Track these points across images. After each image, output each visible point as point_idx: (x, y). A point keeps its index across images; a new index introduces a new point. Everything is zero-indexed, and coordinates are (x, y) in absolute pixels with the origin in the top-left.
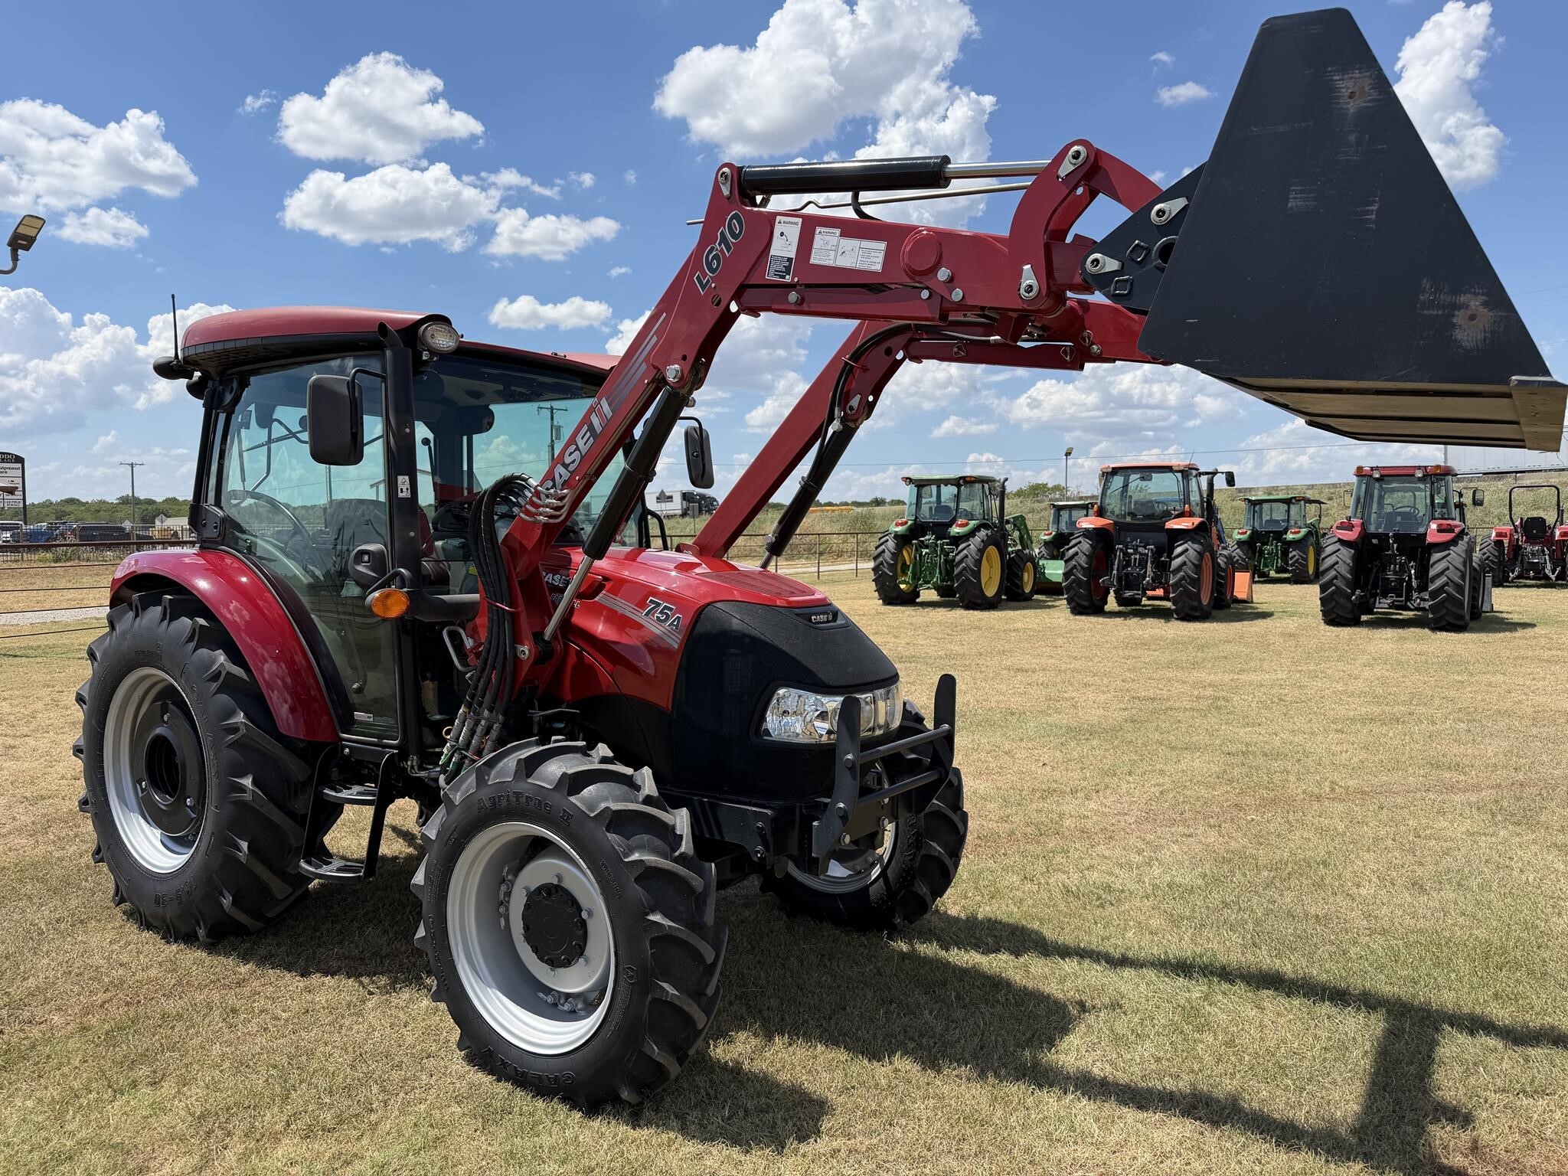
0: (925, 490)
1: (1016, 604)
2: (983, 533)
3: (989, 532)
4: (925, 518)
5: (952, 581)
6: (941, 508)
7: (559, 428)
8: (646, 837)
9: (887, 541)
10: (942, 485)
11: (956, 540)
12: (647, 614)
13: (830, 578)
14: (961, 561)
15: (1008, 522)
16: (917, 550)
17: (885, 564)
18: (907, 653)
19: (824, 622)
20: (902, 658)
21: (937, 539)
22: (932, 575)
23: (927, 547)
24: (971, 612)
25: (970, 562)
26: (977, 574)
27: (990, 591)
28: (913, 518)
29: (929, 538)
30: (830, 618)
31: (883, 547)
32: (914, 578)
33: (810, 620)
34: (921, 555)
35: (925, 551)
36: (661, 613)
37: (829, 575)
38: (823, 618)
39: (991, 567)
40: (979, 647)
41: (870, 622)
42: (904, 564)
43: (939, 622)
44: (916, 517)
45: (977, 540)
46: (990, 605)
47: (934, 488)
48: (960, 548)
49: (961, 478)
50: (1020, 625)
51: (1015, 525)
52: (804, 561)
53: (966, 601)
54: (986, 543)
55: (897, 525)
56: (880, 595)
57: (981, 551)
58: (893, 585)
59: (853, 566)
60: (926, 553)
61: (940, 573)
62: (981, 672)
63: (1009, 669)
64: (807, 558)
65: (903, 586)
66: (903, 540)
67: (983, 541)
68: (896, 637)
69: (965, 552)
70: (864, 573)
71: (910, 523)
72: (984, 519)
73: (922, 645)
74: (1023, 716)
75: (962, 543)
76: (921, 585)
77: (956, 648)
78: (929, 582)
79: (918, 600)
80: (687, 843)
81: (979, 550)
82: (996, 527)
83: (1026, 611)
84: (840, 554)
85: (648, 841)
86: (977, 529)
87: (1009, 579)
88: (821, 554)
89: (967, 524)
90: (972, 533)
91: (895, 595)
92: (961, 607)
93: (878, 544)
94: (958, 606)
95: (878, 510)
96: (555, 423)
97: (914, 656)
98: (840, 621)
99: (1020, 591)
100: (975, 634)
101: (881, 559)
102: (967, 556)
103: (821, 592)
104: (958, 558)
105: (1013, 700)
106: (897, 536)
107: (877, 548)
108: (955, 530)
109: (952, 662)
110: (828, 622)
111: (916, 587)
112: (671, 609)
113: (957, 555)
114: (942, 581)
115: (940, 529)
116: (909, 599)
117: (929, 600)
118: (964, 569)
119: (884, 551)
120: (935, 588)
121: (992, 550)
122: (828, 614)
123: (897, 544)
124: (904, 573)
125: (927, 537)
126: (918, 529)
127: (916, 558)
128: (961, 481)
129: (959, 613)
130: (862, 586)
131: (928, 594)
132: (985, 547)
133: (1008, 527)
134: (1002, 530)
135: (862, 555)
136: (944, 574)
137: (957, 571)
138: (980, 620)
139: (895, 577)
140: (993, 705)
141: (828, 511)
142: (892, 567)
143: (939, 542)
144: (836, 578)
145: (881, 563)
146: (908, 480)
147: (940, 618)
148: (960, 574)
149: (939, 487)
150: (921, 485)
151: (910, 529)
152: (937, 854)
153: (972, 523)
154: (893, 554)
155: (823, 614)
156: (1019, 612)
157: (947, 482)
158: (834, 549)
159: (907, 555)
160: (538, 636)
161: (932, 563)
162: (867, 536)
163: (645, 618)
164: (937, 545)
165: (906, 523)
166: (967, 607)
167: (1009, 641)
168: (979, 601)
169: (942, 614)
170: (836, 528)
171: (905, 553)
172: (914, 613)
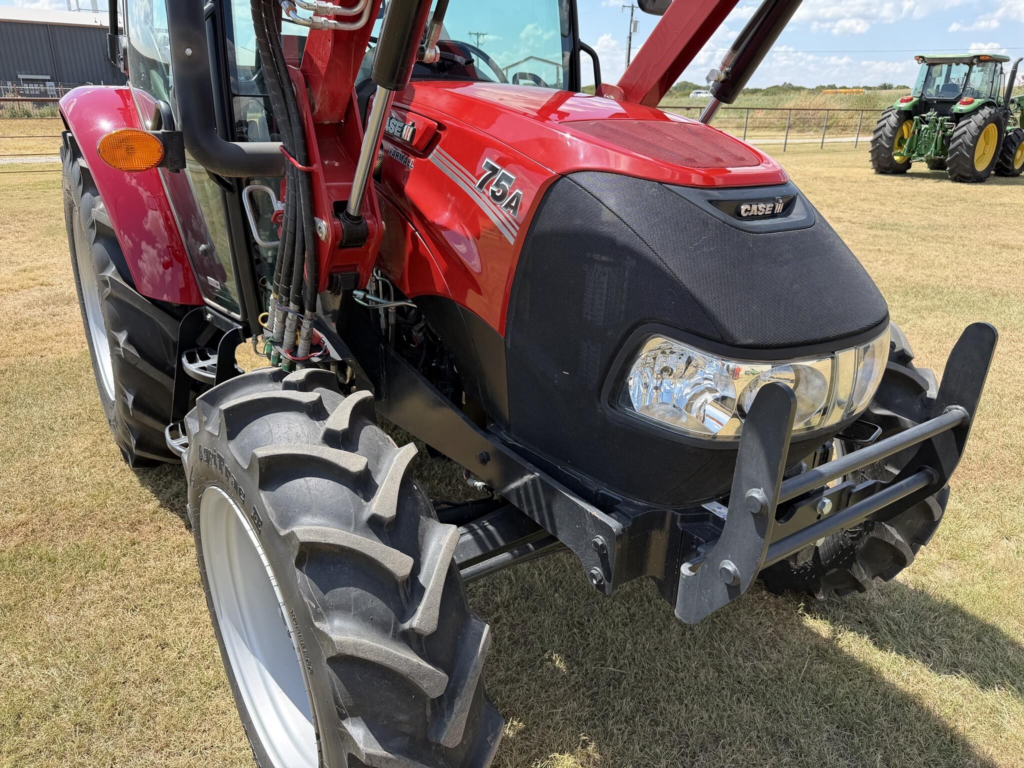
0: (936, 68)
1: (1004, 179)
2: (986, 111)
3: (993, 111)
4: (931, 95)
5: (946, 155)
6: (949, 86)
7: (636, 23)
8: (354, 592)
9: (890, 116)
10: (954, 64)
11: (958, 117)
12: (481, 186)
13: (832, 148)
14: (959, 137)
15: (1013, 102)
16: (917, 125)
17: (884, 137)
18: (891, 221)
19: (765, 217)
20: (884, 225)
21: (938, 116)
22: (927, 148)
23: (927, 123)
24: (958, 184)
25: (967, 138)
26: (972, 150)
27: (981, 166)
28: (919, 95)
29: (931, 114)
30: (779, 208)
31: (885, 121)
32: (909, 151)
33: (738, 215)
34: (919, 131)
35: (924, 126)
36: (497, 185)
37: (832, 146)
38: (763, 208)
39: (987, 144)
40: (963, 219)
41: (859, 189)
42: (902, 138)
43: (926, 193)
44: (922, 94)
45: (978, 118)
46: (979, 179)
47: (945, 67)
48: (960, 125)
49: (975, 57)
50: (1006, 200)
51: (1019, 105)
52: (812, 133)
53: (954, 176)
54: (987, 121)
55: (902, 101)
56: (874, 165)
57: (981, 129)
58: (887, 156)
59: (854, 139)
60: (925, 129)
61: (936, 148)
62: (964, 246)
63: (993, 245)
64: (816, 131)
65: (896, 158)
66: (906, 116)
67: (984, 119)
68: (882, 204)
69: (965, 128)
70: (862, 145)
71: (915, 99)
72: (990, 98)
73: (906, 214)
74: (1006, 299)
75: (963, 120)
76: (914, 158)
77: (941, 219)
78: (922, 155)
79: (908, 171)
80: (427, 608)
81: (979, 127)
82: (999, 106)
83: (1013, 187)
84: (845, 129)
85: (356, 599)
86: (982, 106)
87: (1002, 156)
88: (828, 127)
89: (972, 102)
90: (975, 111)
91: (888, 165)
92: (949, 179)
93: (882, 118)
94: (947, 178)
95: (884, 92)
96: (634, 19)
97: (897, 224)
98: (797, 215)
99: (1010, 168)
100: (959, 206)
101: (881, 132)
102: (965, 133)
103: (776, 162)
104: (956, 134)
105: (995, 279)
106: (900, 112)
107: (878, 122)
108: (958, 108)
109: (935, 233)
110: (773, 215)
111: (909, 159)
112: (509, 180)
113: (955, 131)
114: (936, 155)
115: (943, 106)
116: (901, 170)
117: (919, 171)
118: (961, 144)
119: (884, 126)
120: (927, 162)
121: (992, 128)
122: (774, 200)
123: (899, 120)
124: (900, 146)
125: (929, 114)
126: (922, 106)
127: (914, 133)
128: (975, 61)
129: (947, 185)
130: (859, 156)
131: (921, 166)
132: (985, 125)
133: (1012, 107)
134: (1006, 109)
135: (863, 130)
136: (939, 148)
137: (952, 146)
138: (967, 192)
139: (891, 149)
140: (974, 282)
141: (841, 92)
142: (891, 140)
143: (940, 118)
144: (837, 148)
145: (881, 136)
146: (922, 59)
147: (928, 189)
148: (955, 149)
149: (950, 66)
150: (932, 63)
151: (915, 106)
152: (893, 543)
153: (977, 102)
154: (894, 128)
155: (765, 200)
156: (1006, 187)
157: (959, 61)
158: (840, 124)
159: (907, 130)
160: (340, 207)
161: (929, 138)
162: (871, 113)
163: (478, 191)
164: (937, 122)
165: (911, 99)
166: (955, 180)
167: (995, 215)
168: (968, 175)
169: (930, 185)
170: (843, 106)
171: (904, 128)
172: (902, 183)
